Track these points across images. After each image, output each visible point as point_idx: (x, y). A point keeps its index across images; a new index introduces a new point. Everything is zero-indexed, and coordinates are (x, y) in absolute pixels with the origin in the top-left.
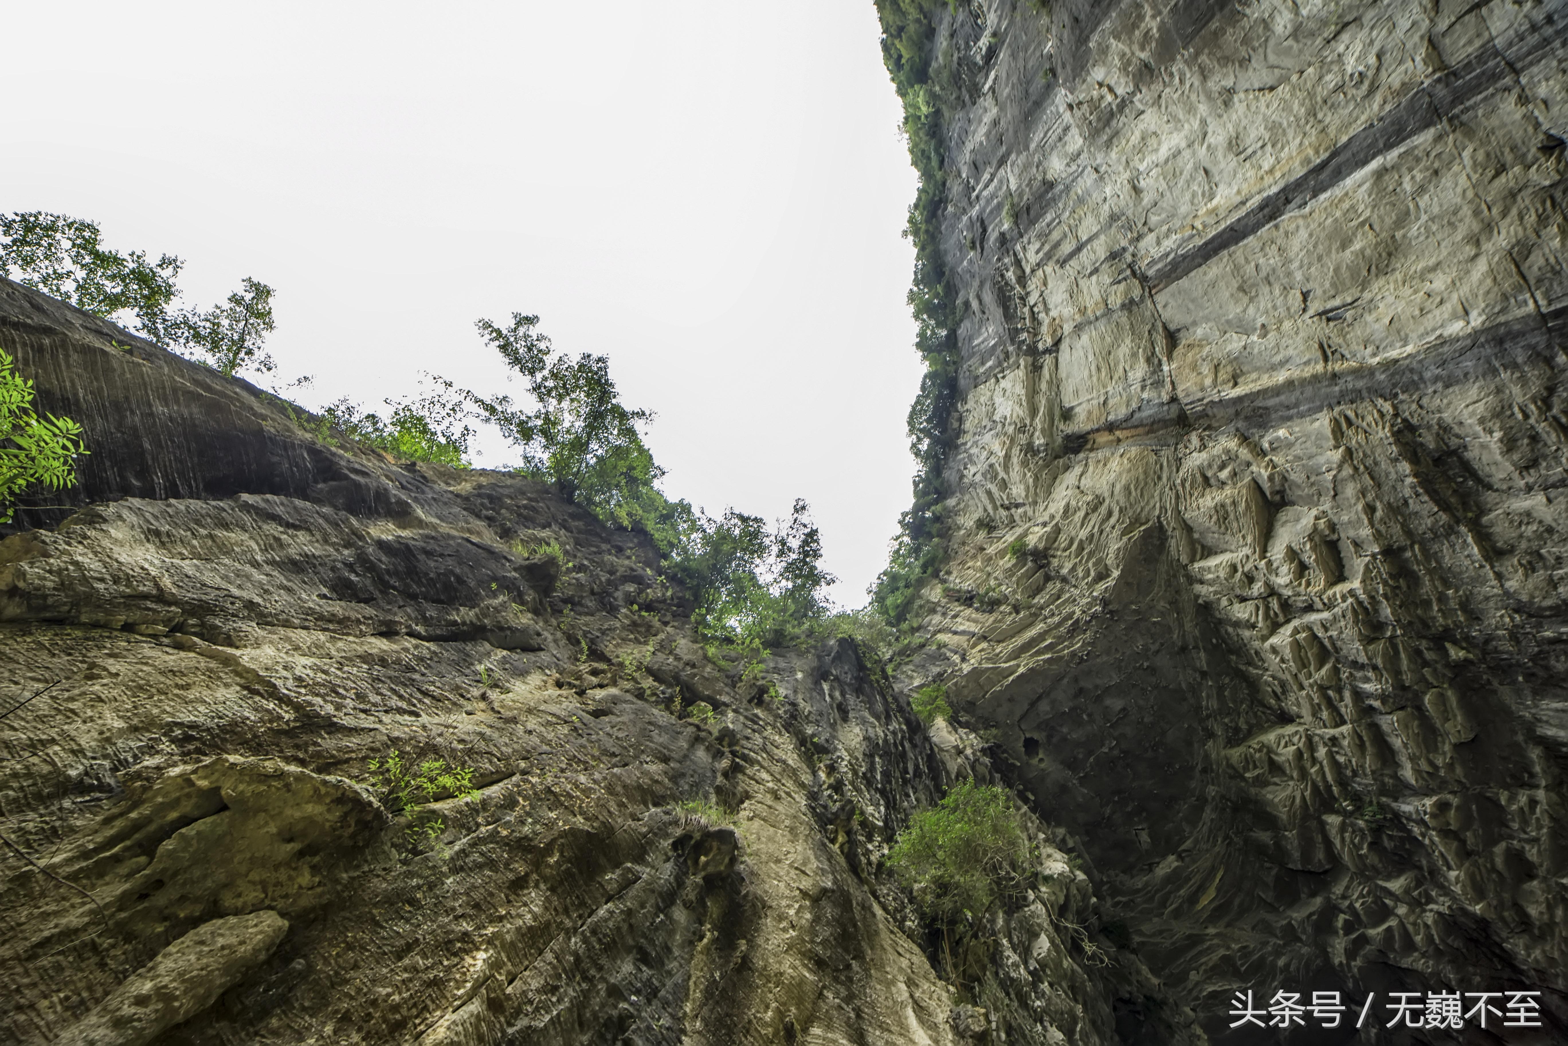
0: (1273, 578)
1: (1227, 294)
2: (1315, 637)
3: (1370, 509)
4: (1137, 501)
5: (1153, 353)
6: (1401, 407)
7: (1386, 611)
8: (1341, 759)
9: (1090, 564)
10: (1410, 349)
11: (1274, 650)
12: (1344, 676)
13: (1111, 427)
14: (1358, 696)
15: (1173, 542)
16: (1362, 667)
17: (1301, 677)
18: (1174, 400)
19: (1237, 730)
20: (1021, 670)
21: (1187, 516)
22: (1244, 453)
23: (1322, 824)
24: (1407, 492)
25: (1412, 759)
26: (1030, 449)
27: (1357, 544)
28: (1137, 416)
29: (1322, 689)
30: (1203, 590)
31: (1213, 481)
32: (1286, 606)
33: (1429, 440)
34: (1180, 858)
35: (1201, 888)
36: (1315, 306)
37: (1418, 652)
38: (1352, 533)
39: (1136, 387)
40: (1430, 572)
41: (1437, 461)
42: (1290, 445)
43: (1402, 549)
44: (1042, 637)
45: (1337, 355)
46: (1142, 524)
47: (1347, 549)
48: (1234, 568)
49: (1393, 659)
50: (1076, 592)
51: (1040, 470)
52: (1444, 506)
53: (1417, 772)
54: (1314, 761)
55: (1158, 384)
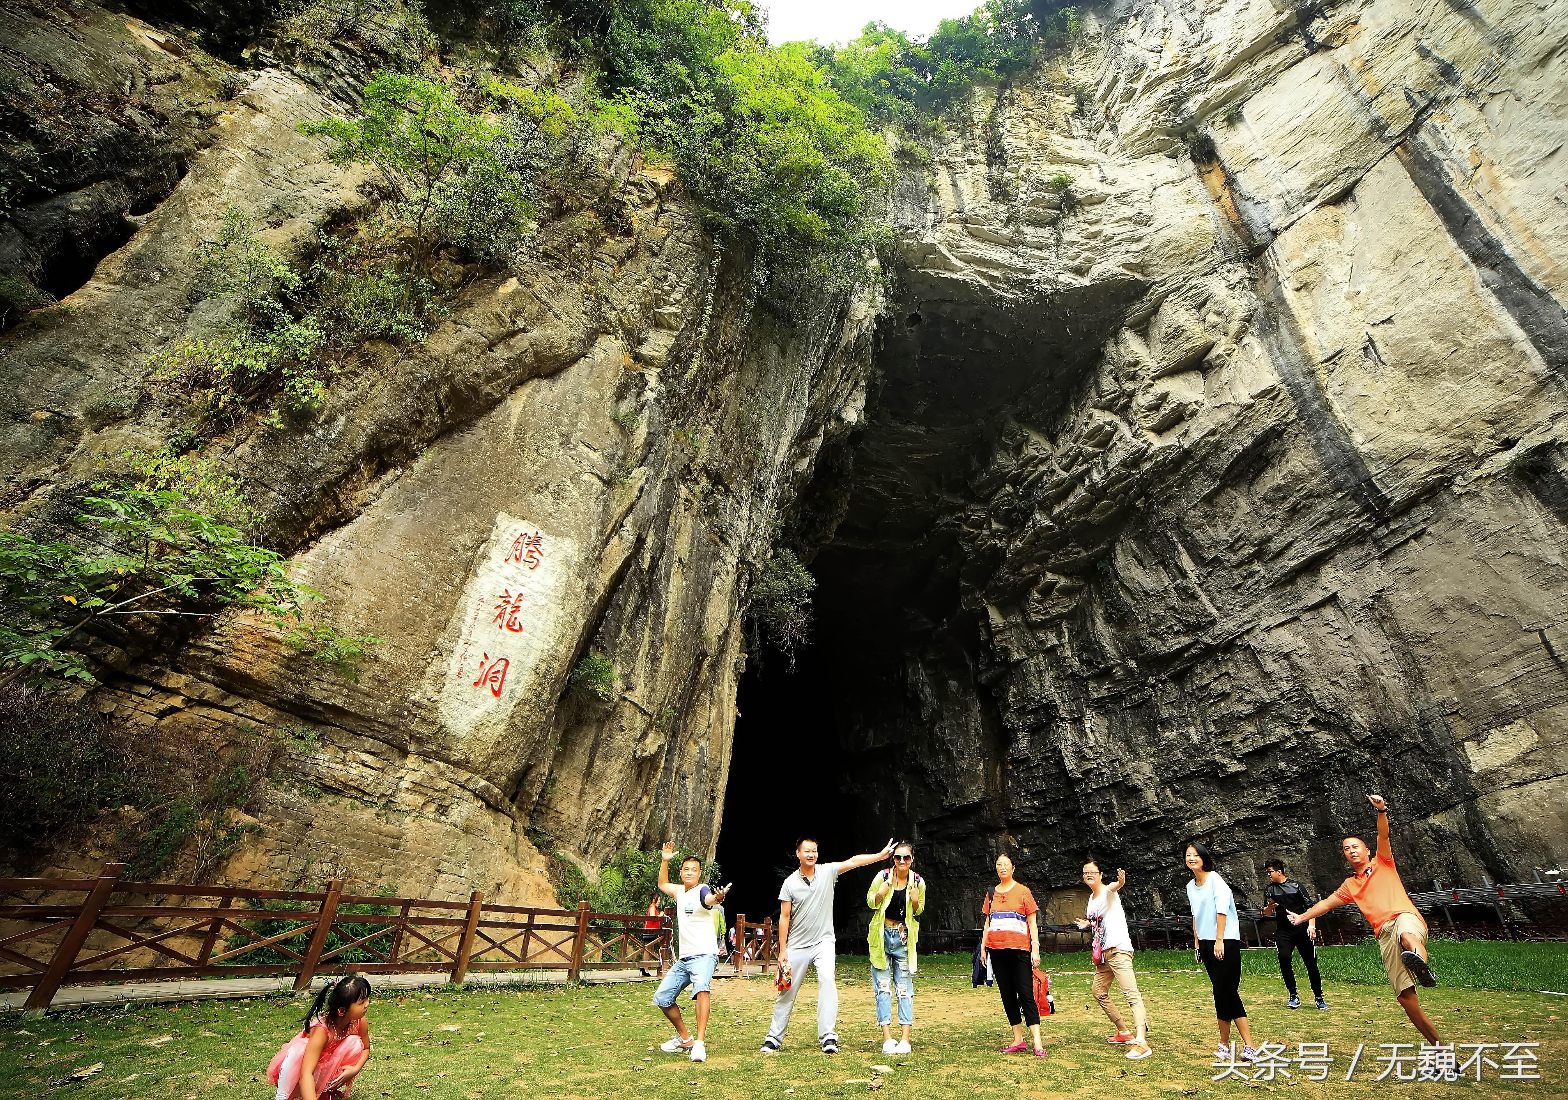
0: (1140, 393)
1: (1391, 243)
2: (1112, 434)
3: (1213, 433)
4: (1161, 257)
5: (1322, 186)
6: (1295, 427)
7: (1147, 466)
8: (1045, 479)
9: (1084, 255)
10: (1341, 415)
11: (1090, 416)
12: (1096, 460)
13: (1230, 182)
14: (1088, 472)
15: (1139, 306)
16: (1106, 468)
17: (1081, 440)
18: (1275, 233)
19: (1029, 415)
20: (959, 276)
21: (1165, 305)
22: (1234, 327)
23: (1004, 486)
24: (1232, 449)
25: (1066, 509)
26: (1178, 100)
27: (1186, 433)
28: (1249, 204)
29: (1080, 453)
30: (1111, 348)
31: (1203, 310)
32: (1126, 408)
33: (1274, 447)
34: (927, 432)
35: (920, 451)
36: (1377, 334)
37: (1131, 488)
38: (1192, 428)
39: (1281, 188)
40: (1184, 476)
41: (1260, 456)
42: (1249, 360)
43: (1192, 458)
44: (997, 265)
45: (1332, 367)
46: (1142, 273)
47: (1180, 429)
48: (1137, 363)
49: (1119, 479)
50: (1053, 260)
51: (1160, 131)
52: (1229, 470)
53: (1061, 512)
54: (1036, 466)
55: (1289, 208)
